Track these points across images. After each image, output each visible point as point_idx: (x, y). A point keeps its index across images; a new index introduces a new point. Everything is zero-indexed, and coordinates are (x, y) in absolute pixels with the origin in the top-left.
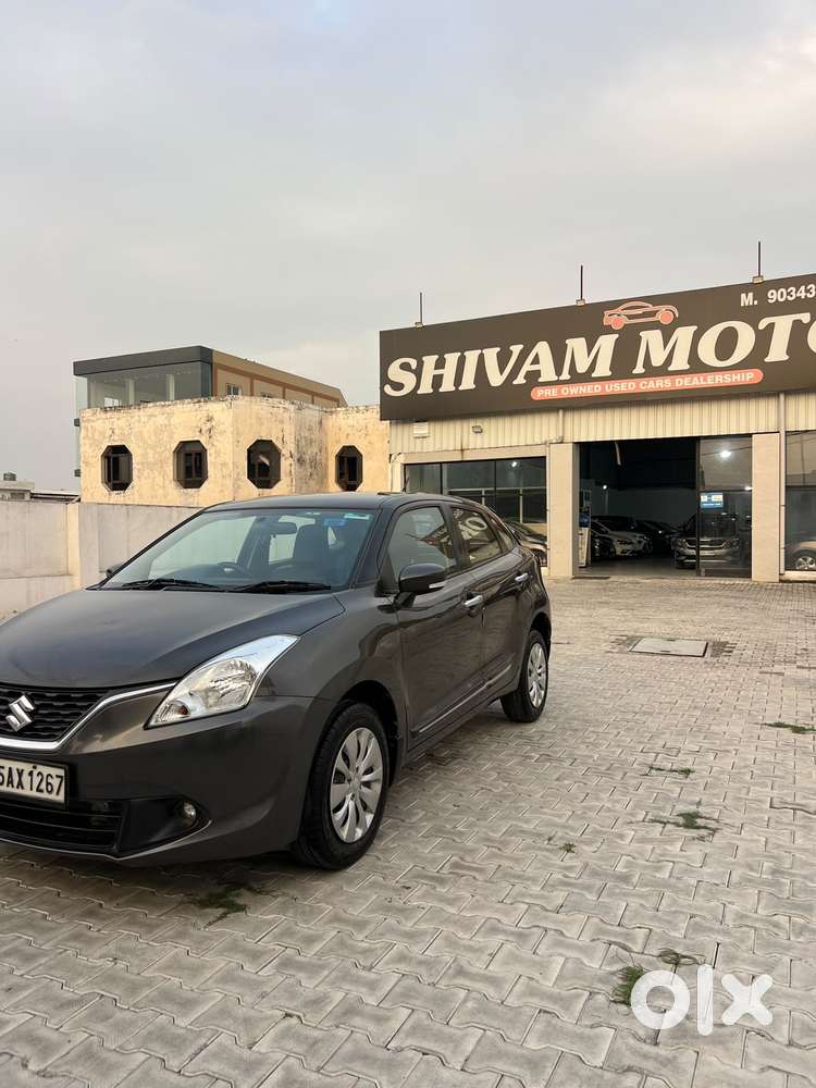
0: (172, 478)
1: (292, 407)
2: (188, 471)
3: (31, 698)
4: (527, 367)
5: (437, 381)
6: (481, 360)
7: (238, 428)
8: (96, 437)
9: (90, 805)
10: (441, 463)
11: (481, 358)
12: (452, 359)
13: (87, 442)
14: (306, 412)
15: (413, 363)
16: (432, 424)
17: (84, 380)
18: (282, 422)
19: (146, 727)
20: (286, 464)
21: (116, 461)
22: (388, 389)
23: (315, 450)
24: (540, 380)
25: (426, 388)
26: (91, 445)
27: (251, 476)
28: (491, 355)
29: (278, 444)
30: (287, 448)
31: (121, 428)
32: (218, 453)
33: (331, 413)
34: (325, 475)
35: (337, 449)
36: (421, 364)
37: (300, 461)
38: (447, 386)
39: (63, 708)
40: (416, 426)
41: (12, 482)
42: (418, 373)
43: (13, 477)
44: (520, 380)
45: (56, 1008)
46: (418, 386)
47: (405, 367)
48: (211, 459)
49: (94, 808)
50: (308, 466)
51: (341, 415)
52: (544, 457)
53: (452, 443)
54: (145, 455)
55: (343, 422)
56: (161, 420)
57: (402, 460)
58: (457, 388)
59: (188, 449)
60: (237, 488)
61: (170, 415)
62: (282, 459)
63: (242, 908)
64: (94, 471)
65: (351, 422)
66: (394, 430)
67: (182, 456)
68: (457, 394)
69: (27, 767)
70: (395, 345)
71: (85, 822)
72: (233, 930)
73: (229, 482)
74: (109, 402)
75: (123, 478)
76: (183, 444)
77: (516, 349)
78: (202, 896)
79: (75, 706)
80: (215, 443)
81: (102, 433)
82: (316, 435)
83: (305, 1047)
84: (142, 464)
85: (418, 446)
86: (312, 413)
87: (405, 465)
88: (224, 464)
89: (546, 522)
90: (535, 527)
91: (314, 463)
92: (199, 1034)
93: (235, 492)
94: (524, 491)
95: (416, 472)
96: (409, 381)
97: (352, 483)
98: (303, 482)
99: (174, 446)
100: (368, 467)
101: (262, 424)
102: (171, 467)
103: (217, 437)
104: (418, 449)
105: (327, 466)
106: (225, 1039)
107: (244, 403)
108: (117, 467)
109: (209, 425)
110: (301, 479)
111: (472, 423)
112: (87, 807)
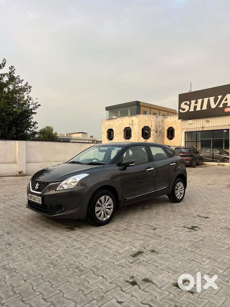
0: (123, 137)
1: (154, 117)
2: (127, 135)
3: (39, 184)
4: (223, 102)
5: (195, 107)
6: (209, 101)
7: (139, 123)
8: (106, 126)
9: (47, 205)
10: (196, 131)
11: (209, 100)
12: (200, 101)
13: (104, 128)
14: (158, 118)
15: (188, 103)
16: (194, 120)
17: (108, 112)
18: (151, 121)
19: (55, 190)
20: (152, 133)
21: (110, 132)
22: (181, 111)
23: (161, 128)
24: (227, 106)
25: (192, 109)
26: (104, 129)
27: (143, 136)
28: (212, 99)
29: (150, 127)
30: (153, 128)
31: (111, 124)
32: (134, 130)
33: (166, 118)
34: (164, 135)
35: (167, 128)
36: (190, 103)
37: (156, 132)
38: (198, 109)
39: (43, 186)
40: (189, 121)
41: (92, 138)
42: (190, 105)
43: (92, 137)
44: (221, 106)
45: (31, 240)
46: (189, 109)
47: (186, 104)
48: (132, 132)
49: (48, 206)
50: (159, 133)
51: (169, 118)
52: (229, 129)
53: (200, 125)
54: (117, 131)
55: (169, 120)
56: (121, 122)
57: (185, 130)
58: (201, 109)
59: (127, 129)
60: (139, 139)
61: (123, 120)
62: (151, 131)
63: (74, 230)
64: (105, 135)
65: (171, 120)
66: (182, 122)
67: (126, 131)
68: (201, 111)
69: (37, 197)
70: (183, 98)
71: (46, 209)
72: (70, 233)
73: (137, 138)
74: (114, 117)
75: (112, 137)
76: (126, 128)
77: (220, 97)
78: (69, 227)
79: (45, 186)
80: (134, 127)
81: (107, 126)
82: (161, 124)
83: (65, 252)
84: (116, 133)
85: (189, 127)
86: (160, 118)
87: (185, 132)
88: (136, 133)
89: (229, 149)
90: (227, 150)
91: (161, 132)
92: (50, 247)
93: (138, 140)
94: (225, 139)
95: (189, 134)
96: (187, 108)
97: (172, 137)
98: (157, 137)
99: (124, 128)
100: (176, 133)
101: (146, 122)
102: (123, 134)
103: (134, 126)
104: (190, 127)
105: (164, 133)
106: (53, 248)
107: (141, 116)
108: (110, 134)
109: (132, 123)
110: (156, 136)
111: (206, 119)
112: (46, 206)
